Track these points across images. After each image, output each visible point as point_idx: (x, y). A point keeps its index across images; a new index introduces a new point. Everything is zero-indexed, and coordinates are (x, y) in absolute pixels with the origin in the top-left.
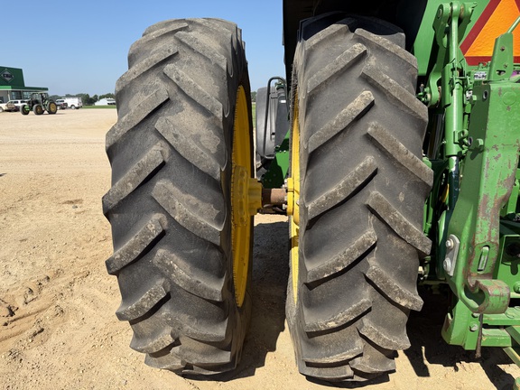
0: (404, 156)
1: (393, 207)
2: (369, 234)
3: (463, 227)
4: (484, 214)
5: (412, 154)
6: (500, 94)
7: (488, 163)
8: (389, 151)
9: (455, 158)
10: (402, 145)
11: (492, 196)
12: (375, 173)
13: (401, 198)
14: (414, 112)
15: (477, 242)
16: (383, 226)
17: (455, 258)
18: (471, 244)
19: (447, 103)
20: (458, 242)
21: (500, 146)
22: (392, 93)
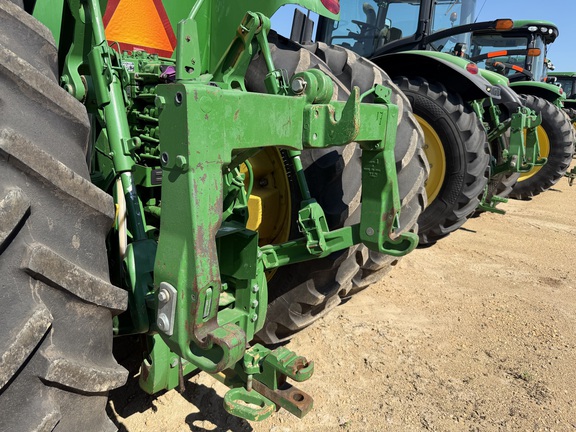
0: (70, 182)
1: (69, 262)
2: (40, 315)
3: (178, 270)
4: (203, 250)
5: (80, 178)
6: (196, 98)
7: (196, 186)
8: (44, 175)
9: (128, 174)
10: (62, 166)
11: (206, 227)
12: (28, 214)
13: (76, 244)
14: (68, 113)
15: (200, 286)
16: (57, 294)
17: (173, 312)
18: (193, 291)
19: (105, 101)
20: (175, 291)
21: (204, 165)
22: (28, 82)
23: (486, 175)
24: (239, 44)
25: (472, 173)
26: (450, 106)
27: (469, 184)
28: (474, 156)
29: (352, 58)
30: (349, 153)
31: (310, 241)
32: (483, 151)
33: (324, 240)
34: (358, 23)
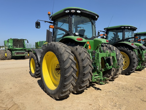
4: (100, 63)
15: (100, 66)
17: (98, 68)
23: (137, 62)
24: (98, 47)
25: (134, 61)
26: (129, 51)
27: (134, 63)
28: (134, 59)
29: (111, 46)
30: (111, 58)
31: (107, 67)
32: (136, 57)
33: (109, 67)
34: (112, 37)
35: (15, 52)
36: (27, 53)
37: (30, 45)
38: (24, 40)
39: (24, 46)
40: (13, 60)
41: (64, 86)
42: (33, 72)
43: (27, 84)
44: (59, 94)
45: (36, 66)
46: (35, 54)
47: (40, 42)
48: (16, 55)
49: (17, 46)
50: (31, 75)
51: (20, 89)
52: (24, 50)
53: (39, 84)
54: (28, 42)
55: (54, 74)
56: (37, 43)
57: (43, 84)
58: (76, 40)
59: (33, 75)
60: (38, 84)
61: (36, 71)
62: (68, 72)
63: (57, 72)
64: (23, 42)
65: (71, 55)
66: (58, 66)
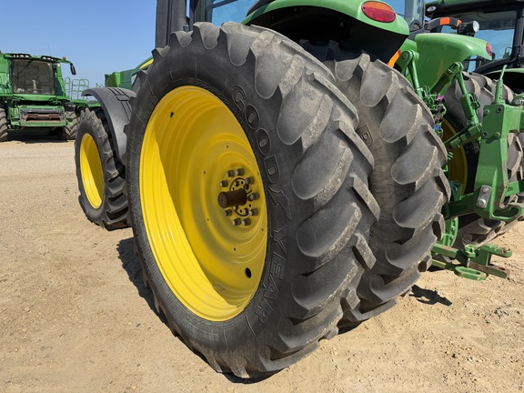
3: (492, 179)
17: (489, 197)
20: (491, 188)
35: (22, 112)
36: (74, 115)
37: (82, 83)
38: (56, 60)
39: (57, 88)
40: (14, 143)
41: (291, 319)
42: (95, 199)
43: (62, 263)
44: (257, 357)
45: (107, 175)
46: (101, 112)
47: (122, 73)
48: (24, 123)
49: (27, 87)
50: (85, 211)
51: (23, 295)
52: (59, 104)
53: (124, 266)
54: (74, 73)
55: (210, 224)
56: (113, 76)
57: (149, 275)
58: (360, 16)
59: (95, 214)
60: (120, 263)
61: (109, 199)
62: (329, 229)
63: (229, 213)
64: (55, 69)
65: (342, 112)
66: (231, 180)
